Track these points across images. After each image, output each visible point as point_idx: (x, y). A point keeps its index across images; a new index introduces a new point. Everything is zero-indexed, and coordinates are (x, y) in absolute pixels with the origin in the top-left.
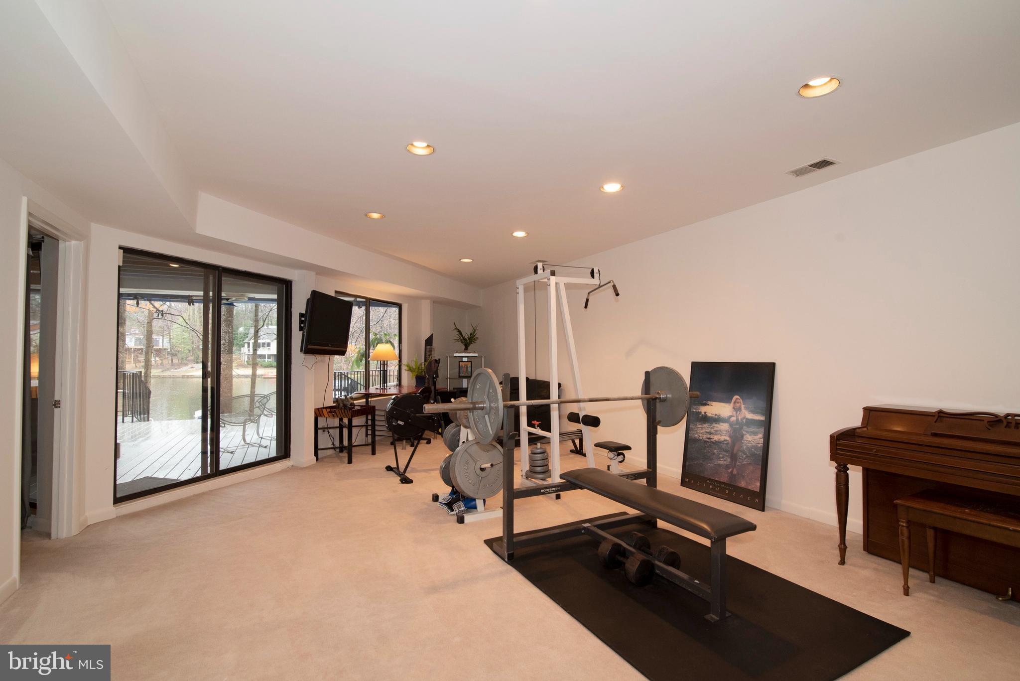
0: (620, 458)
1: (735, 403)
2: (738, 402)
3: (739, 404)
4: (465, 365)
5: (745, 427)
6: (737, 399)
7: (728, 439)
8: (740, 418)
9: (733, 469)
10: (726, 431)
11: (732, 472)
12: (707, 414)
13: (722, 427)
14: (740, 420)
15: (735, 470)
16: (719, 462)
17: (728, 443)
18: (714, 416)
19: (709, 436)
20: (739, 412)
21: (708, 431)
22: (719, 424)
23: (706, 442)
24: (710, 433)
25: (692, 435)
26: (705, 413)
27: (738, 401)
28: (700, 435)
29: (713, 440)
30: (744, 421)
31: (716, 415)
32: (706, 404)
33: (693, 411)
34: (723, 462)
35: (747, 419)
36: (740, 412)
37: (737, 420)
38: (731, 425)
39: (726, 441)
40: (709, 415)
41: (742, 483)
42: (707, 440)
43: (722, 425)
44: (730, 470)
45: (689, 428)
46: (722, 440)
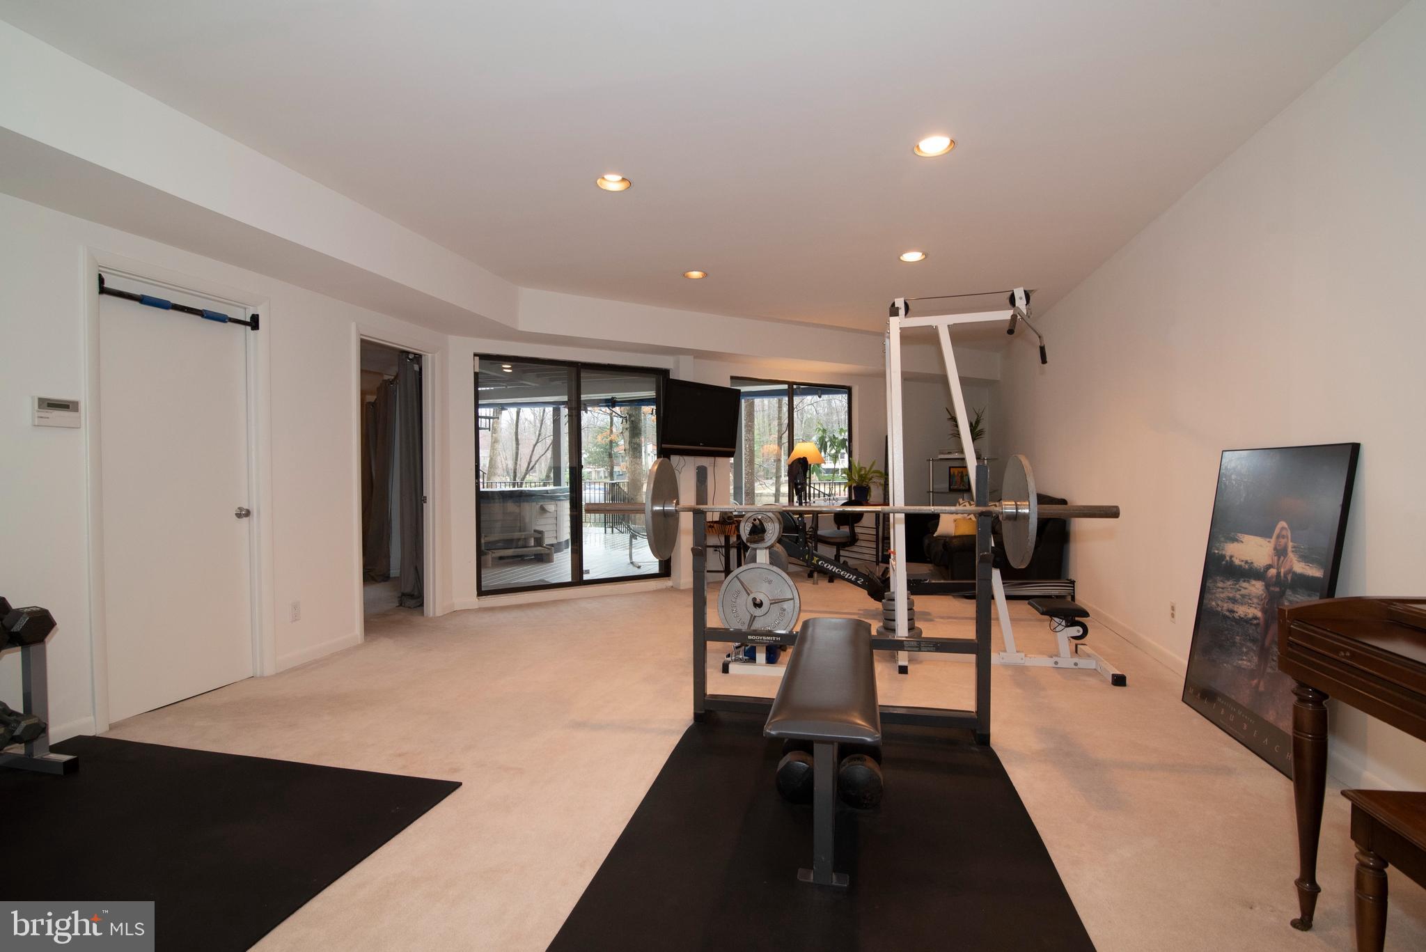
0: (1076, 631)
1: (1278, 537)
2: (1283, 537)
3: (1285, 540)
4: (959, 472)
5: (1289, 592)
6: (1283, 528)
7: (1259, 614)
8: (1282, 571)
9: (1259, 682)
10: (1258, 598)
11: (1257, 686)
12: (1234, 559)
13: (1253, 589)
14: (1282, 574)
15: (1262, 683)
16: (1240, 662)
17: (1258, 624)
18: (1243, 564)
19: (1231, 606)
20: (1282, 558)
21: (1231, 595)
22: (1248, 582)
23: (1226, 617)
24: (1234, 601)
25: (1207, 601)
26: (1231, 557)
27: (1284, 533)
28: (1220, 603)
29: (1236, 616)
30: (1289, 577)
31: (1246, 562)
32: (1235, 540)
33: (1215, 553)
34: (1245, 663)
35: (1295, 574)
36: (1285, 557)
37: (1278, 574)
38: (1267, 586)
39: (1256, 618)
40: (1237, 562)
41: (1270, 713)
42: (1227, 614)
43: (1254, 585)
44: (1255, 681)
45: (1205, 585)
46: (1250, 616)
